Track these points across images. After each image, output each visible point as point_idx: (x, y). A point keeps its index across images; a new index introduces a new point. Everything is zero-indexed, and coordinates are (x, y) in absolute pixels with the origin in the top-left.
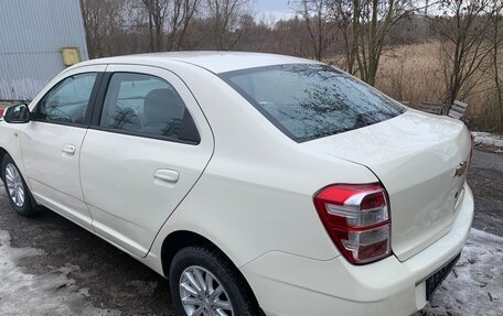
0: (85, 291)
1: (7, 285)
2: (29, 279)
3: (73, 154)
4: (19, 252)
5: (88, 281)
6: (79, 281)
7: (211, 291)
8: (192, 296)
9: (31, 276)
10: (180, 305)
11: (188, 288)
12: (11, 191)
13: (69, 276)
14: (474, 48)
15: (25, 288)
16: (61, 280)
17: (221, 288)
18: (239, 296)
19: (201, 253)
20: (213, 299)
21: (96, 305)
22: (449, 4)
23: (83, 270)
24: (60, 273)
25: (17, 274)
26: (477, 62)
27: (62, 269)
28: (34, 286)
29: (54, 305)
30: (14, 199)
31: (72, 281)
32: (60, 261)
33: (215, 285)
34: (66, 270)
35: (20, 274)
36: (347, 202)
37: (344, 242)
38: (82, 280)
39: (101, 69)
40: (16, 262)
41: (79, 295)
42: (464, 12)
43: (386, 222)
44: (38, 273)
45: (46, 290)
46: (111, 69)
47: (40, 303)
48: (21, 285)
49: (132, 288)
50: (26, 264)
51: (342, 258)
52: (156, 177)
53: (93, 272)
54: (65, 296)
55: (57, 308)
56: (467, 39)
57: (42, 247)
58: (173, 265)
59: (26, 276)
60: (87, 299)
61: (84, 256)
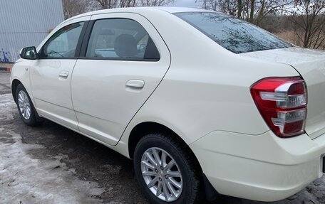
0: (73, 170)
1: (21, 165)
2: (35, 162)
3: (67, 77)
4: (28, 146)
5: (74, 165)
6: (68, 164)
7: (165, 165)
8: (150, 170)
9: (36, 160)
10: (141, 176)
11: (147, 164)
12: (21, 110)
13: (61, 161)
14: (317, 33)
15: (33, 167)
16: (57, 163)
17: (173, 162)
18: (187, 166)
19: (159, 137)
20: (166, 170)
21: (81, 178)
22: (301, 4)
23: (71, 158)
24: (55, 159)
25: (27, 158)
26: (319, 42)
27: (57, 157)
28: (39, 166)
29: (53, 178)
30: (23, 115)
31: (64, 164)
32: (55, 152)
33: (168, 160)
34: (59, 157)
35: (29, 159)
36: (277, 89)
37: (273, 120)
38: (70, 164)
39: (87, 19)
40: (26, 151)
41: (69, 172)
42: (311, 9)
43: (304, 107)
44: (41, 159)
45: (47, 169)
46: (94, 18)
47: (43, 176)
48: (30, 165)
49: (104, 169)
50: (33, 153)
51: (271, 132)
52: (128, 86)
53: (77, 159)
54: (59, 173)
55: (55, 180)
56: (313, 27)
57: (42, 144)
58: (137, 148)
59: (33, 160)
60: (75, 175)
61: (71, 150)
